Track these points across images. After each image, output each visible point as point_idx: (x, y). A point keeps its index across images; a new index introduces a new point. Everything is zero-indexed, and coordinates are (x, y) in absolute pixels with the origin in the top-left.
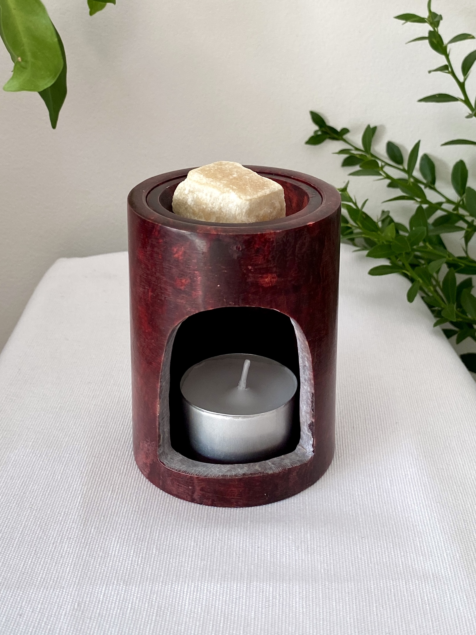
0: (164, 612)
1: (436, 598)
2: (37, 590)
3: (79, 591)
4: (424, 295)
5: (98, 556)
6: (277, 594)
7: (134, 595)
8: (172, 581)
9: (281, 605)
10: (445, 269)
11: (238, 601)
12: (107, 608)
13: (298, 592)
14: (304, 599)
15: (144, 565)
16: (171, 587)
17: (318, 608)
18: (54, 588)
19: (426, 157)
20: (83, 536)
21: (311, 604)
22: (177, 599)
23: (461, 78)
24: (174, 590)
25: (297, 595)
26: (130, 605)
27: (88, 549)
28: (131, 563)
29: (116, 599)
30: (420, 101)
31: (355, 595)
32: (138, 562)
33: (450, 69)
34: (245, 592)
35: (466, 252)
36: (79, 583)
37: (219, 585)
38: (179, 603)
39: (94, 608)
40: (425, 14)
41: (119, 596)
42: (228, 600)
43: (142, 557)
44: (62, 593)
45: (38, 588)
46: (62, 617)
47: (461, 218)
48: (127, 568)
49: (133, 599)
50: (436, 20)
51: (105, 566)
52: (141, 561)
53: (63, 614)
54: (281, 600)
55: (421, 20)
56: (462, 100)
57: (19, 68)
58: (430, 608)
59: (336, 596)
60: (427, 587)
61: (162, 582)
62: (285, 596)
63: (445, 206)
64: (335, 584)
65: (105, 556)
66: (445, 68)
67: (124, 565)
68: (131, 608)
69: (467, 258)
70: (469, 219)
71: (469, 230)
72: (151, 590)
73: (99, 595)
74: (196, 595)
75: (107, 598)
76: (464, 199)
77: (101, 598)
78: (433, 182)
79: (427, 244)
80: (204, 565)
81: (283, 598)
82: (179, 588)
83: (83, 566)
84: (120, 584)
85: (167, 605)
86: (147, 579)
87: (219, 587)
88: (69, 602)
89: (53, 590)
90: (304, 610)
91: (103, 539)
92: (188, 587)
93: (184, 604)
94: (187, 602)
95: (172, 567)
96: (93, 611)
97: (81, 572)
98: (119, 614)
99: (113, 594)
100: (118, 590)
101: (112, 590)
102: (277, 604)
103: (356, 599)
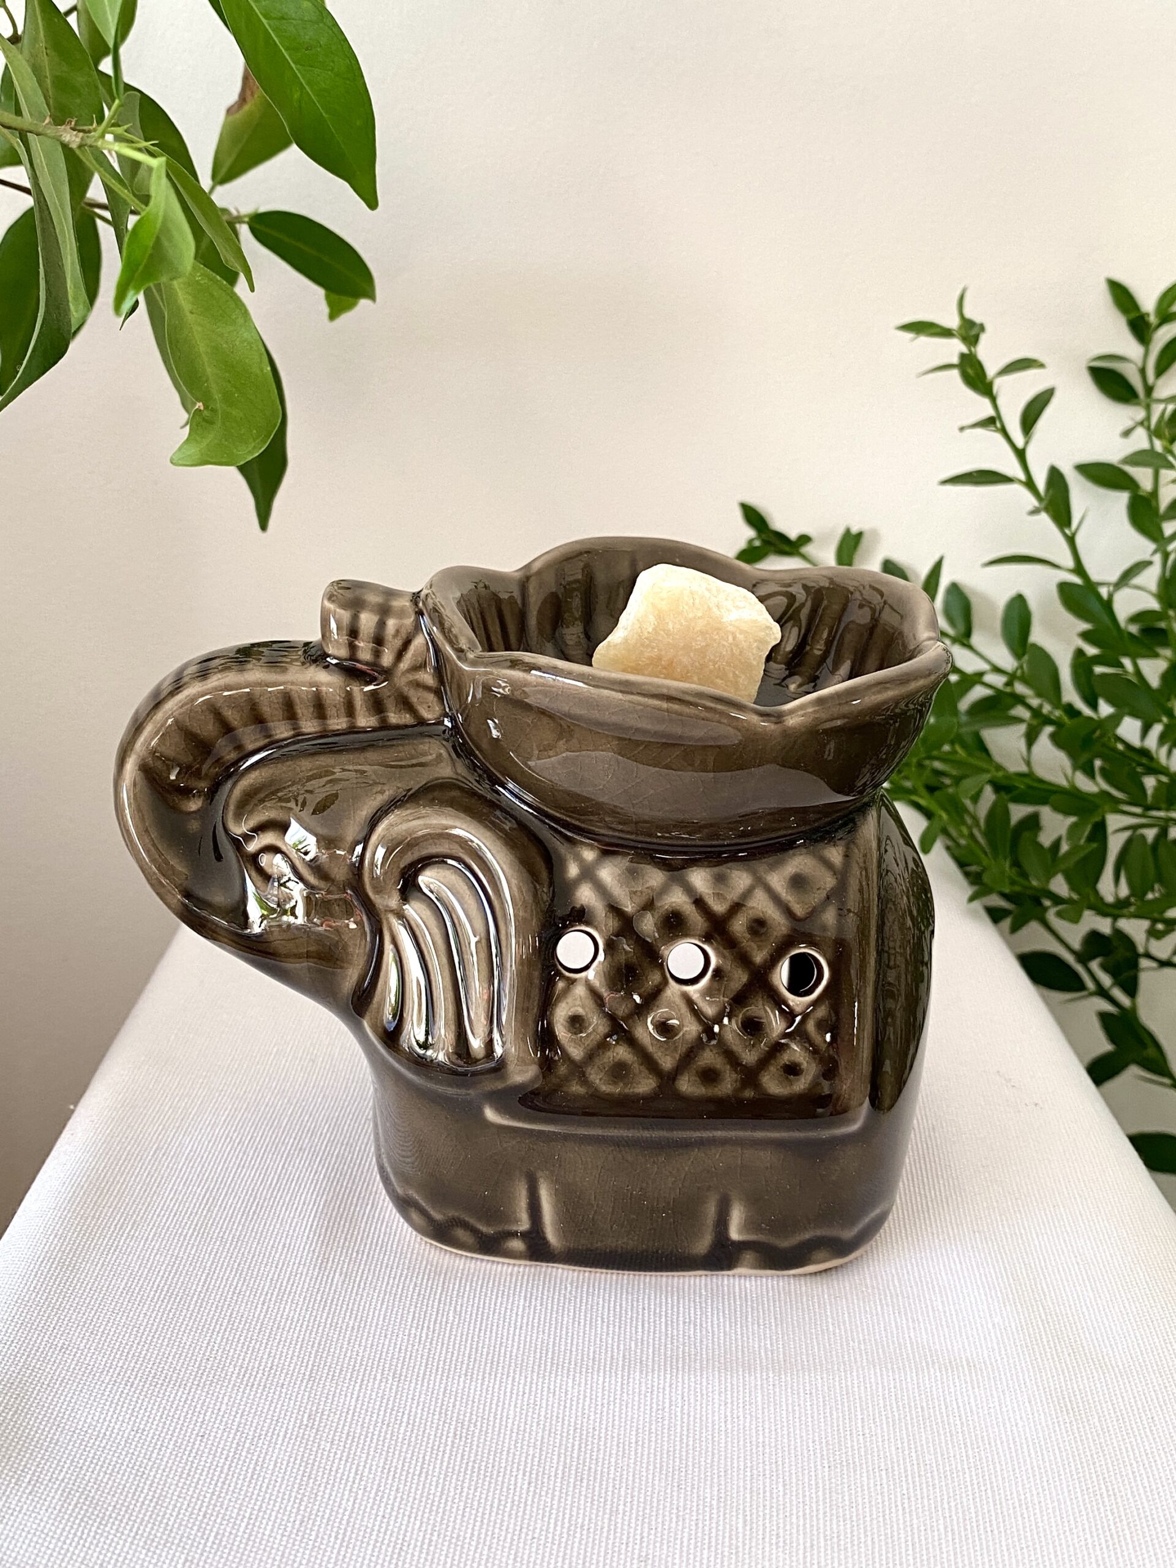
0: (468, 1430)
1: (973, 1404)
2: (233, 1389)
3: (310, 1393)
4: (950, 843)
5: (347, 1327)
6: (680, 1397)
7: (413, 1399)
8: (484, 1373)
9: (686, 1416)
10: (989, 795)
11: (605, 1409)
12: (364, 1422)
13: (716, 1392)
14: (729, 1405)
15: (431, 1343)
16: (482, 1384)
17: (754, 1422)
18: (265, 1386)
19: (955, 589)
20: (319, 1290)
21: (741, 1414)
22: (494, 1406)
23: (1019, 441)
24: (487, 1390)
25: (716, 1397)
26: (406, 1416)
27: (329, 1314)
28: (408, 1340)
29: (380, 1406)
30: (945, 482)
31: (824, 1397)
32: (421, 1337)
33: (998, 425)
34: (619, 1392)
35: (1028, 763)
36: (310, 1376)
37: (570, 1381)
38: (496, 1414)
39: (338, 1424)
40: (952, 322)
41: (385, 1401)
42: (587, 1407)
43: (428, 1328)
44: (280, 1396)
45: (234, 1385)
46: (280, 1438)
47: (1020, 700)
48: (400, 1349)
49: (411, 1407)
50: (973, 332)
51: (360, 1345)
52: (427, 1335)
53: (282, 1434)
54: (686, 1407)
55: (947, 333)
56: (1020, 482)
57: (199, 423)
58: (962, 1424)
59: (787, 1400)
60: (958, 1384)
61: (466, 1375)
62: (692, 1401)
63: (990, 678)
64: (786, 1376)
65: (359, 1327)
66: (990, 422)
67: (395, 1344)
68: (408, 1423)
69: (1030, 775)
70: (1035, 702)
71: (1035, 722)
72: (445, 1389)
73: (348, 1399)
74: (529, 1399)
75: (363, 1404)
76: (1025, 666)
77: (353, 1404)
78: (968, 633)
79: (958, 748)
80: (542, 1342)
81: (689, 1404)
82: (497, 1386)
83: (319, 1344)
84: (387, 1380)
85: (474, 1417)
86: (437, 1370)
87: (570, 1384)
88: (292, 1413)
89: (264, 1390)
90: (729, 1426)
91: (357, 1294)
92: (513, 1385)
93: (505, 1414)
94: (511, 1412)
95: (483, 1347)
96: (337, 1428)
97: (315, 1357)
98: (386, 1433)
99: (373, 1397)
100: (384, 1391)
101: (372, 1390)
102: (679, 1414)
103: (825, 1405)
